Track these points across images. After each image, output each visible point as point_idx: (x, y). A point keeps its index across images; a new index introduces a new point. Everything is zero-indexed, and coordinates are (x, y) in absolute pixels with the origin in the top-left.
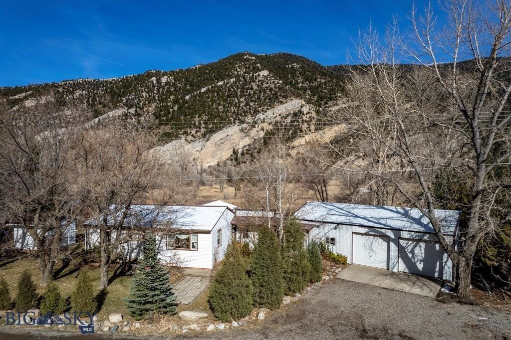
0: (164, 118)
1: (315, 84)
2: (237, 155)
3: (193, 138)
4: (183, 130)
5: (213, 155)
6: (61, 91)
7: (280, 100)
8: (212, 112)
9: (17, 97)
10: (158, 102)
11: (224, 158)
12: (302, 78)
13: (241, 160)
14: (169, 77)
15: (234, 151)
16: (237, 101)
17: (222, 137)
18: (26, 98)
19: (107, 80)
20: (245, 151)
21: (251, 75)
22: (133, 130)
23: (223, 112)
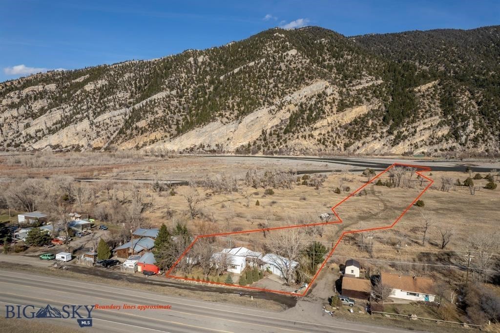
0: (202, 99)
1: (342, 61)
2: (266, 136)
3: (227, 121)
4: (219, 112)
5: (245, 136)
6: (112, 74)
7: (306, 81)
8: (243, 94)
9: (77, 80)
10: (196, 82)
11: (255, 138)
12: (329, 55)
13: (269, 140)
14: (204, 56)
15: (263, 131)
16: (266, 82)
17: (252, 118)
18: (86, 82)
19: (150, 60)
20: (273, 132)
21: (280, 55)
22: (176, 111)
23: (253, 94)
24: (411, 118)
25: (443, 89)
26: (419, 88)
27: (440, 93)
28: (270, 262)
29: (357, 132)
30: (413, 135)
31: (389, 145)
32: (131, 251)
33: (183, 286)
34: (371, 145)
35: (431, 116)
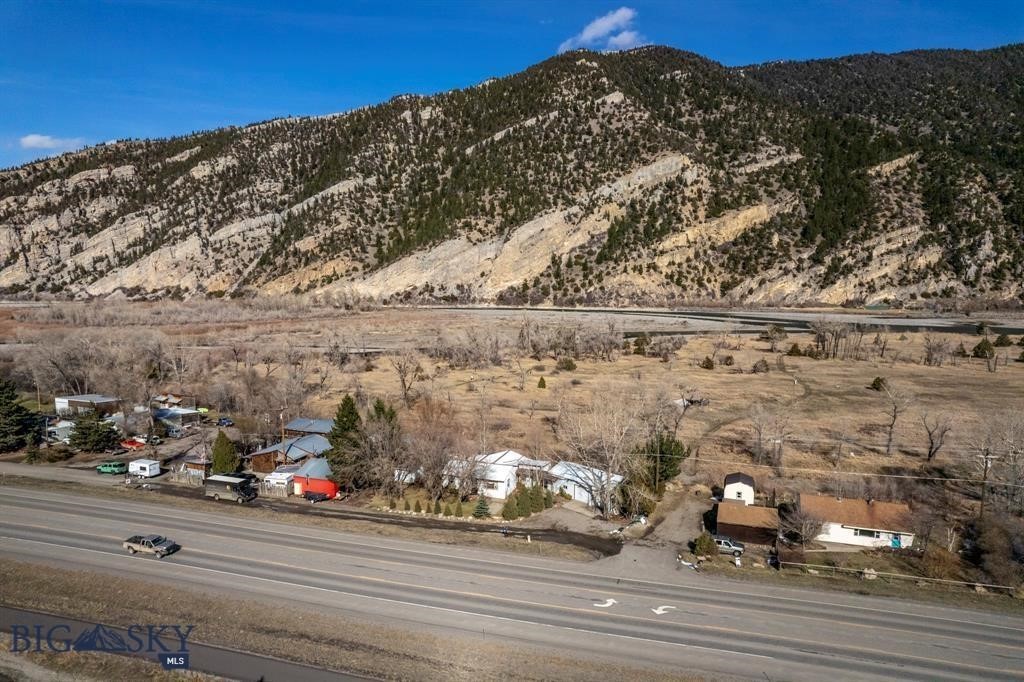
0: (429, 194)
1: (717, 115)
2: (559, 267)
3: (480, 236)
4: (463, 220)
5: (517, 267)
6: (247, 145)
7: (643, 156)
8: (513, 183)
9: (177, 158)
10: (417, 161)
11: (536, 272)
12: (690, 104)
13: (565, 276)
14: (434, 108)
15: (553, 258)
16: (560, 159)
17: (532, 232)
18: (193, 161)
19: (324, 117)
20: (574, 260)
21: (589, 103)
22: (375, 219)
23: (534, 183)
24: (862, 230)
25: (929, 170)
26: (878, 168)
27: (922, 179)
28: (566, 476)
29: (749, 259)
30: (865, 265)
31: (814, 286)
32: (280, 458)
33: (386, 519)
34: (778, 286)
35: (903, 225)
